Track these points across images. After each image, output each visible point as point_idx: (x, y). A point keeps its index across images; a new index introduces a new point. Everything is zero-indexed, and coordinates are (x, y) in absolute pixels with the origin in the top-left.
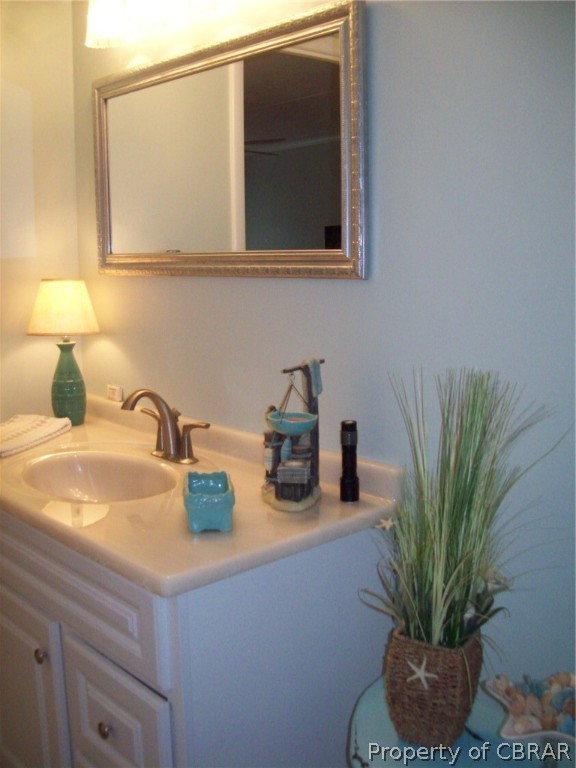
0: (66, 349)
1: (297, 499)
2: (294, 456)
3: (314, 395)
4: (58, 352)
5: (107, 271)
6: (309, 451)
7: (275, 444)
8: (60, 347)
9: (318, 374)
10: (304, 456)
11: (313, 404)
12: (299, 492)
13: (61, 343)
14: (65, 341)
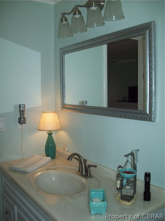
0: (50, 134)
1: (129, 201)
2: (128, 184)
3: (136, 163)
4: (47, 135)
5: (64, 110)
6: (133, 182)
7: (121, 179)
8: (48, 133)
9: (137, 156)
10: (131, 184)
11: (135, 166)
12: (129, 198)
13: (49, 132)
14: (50, 132)
